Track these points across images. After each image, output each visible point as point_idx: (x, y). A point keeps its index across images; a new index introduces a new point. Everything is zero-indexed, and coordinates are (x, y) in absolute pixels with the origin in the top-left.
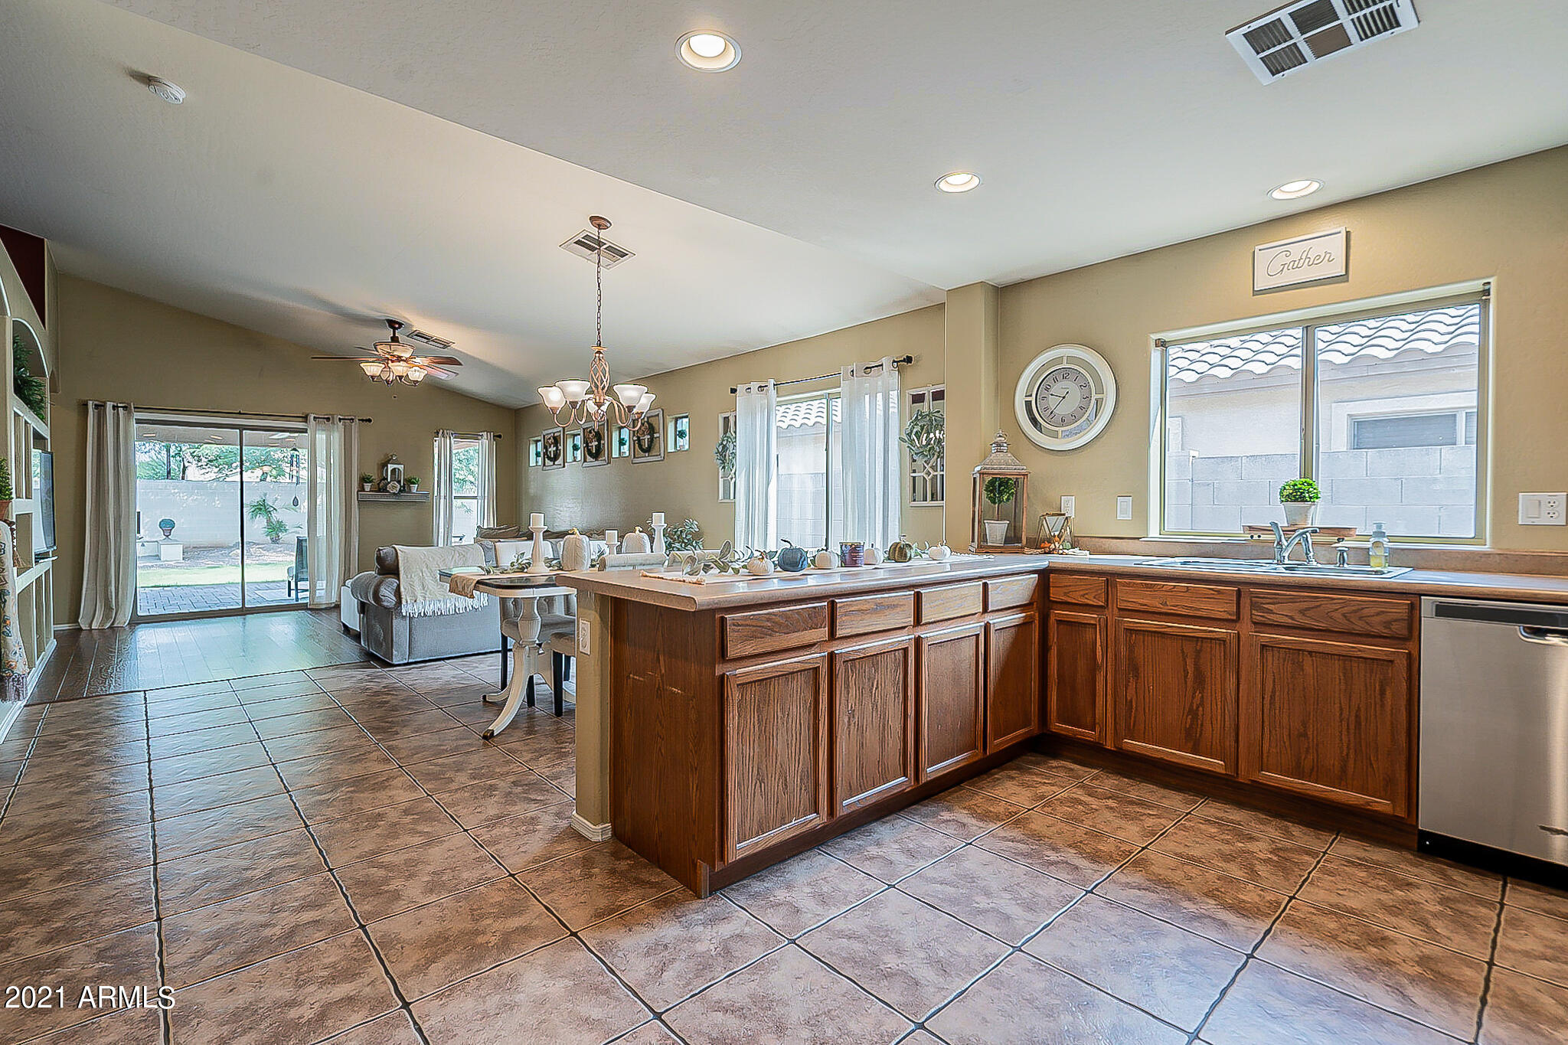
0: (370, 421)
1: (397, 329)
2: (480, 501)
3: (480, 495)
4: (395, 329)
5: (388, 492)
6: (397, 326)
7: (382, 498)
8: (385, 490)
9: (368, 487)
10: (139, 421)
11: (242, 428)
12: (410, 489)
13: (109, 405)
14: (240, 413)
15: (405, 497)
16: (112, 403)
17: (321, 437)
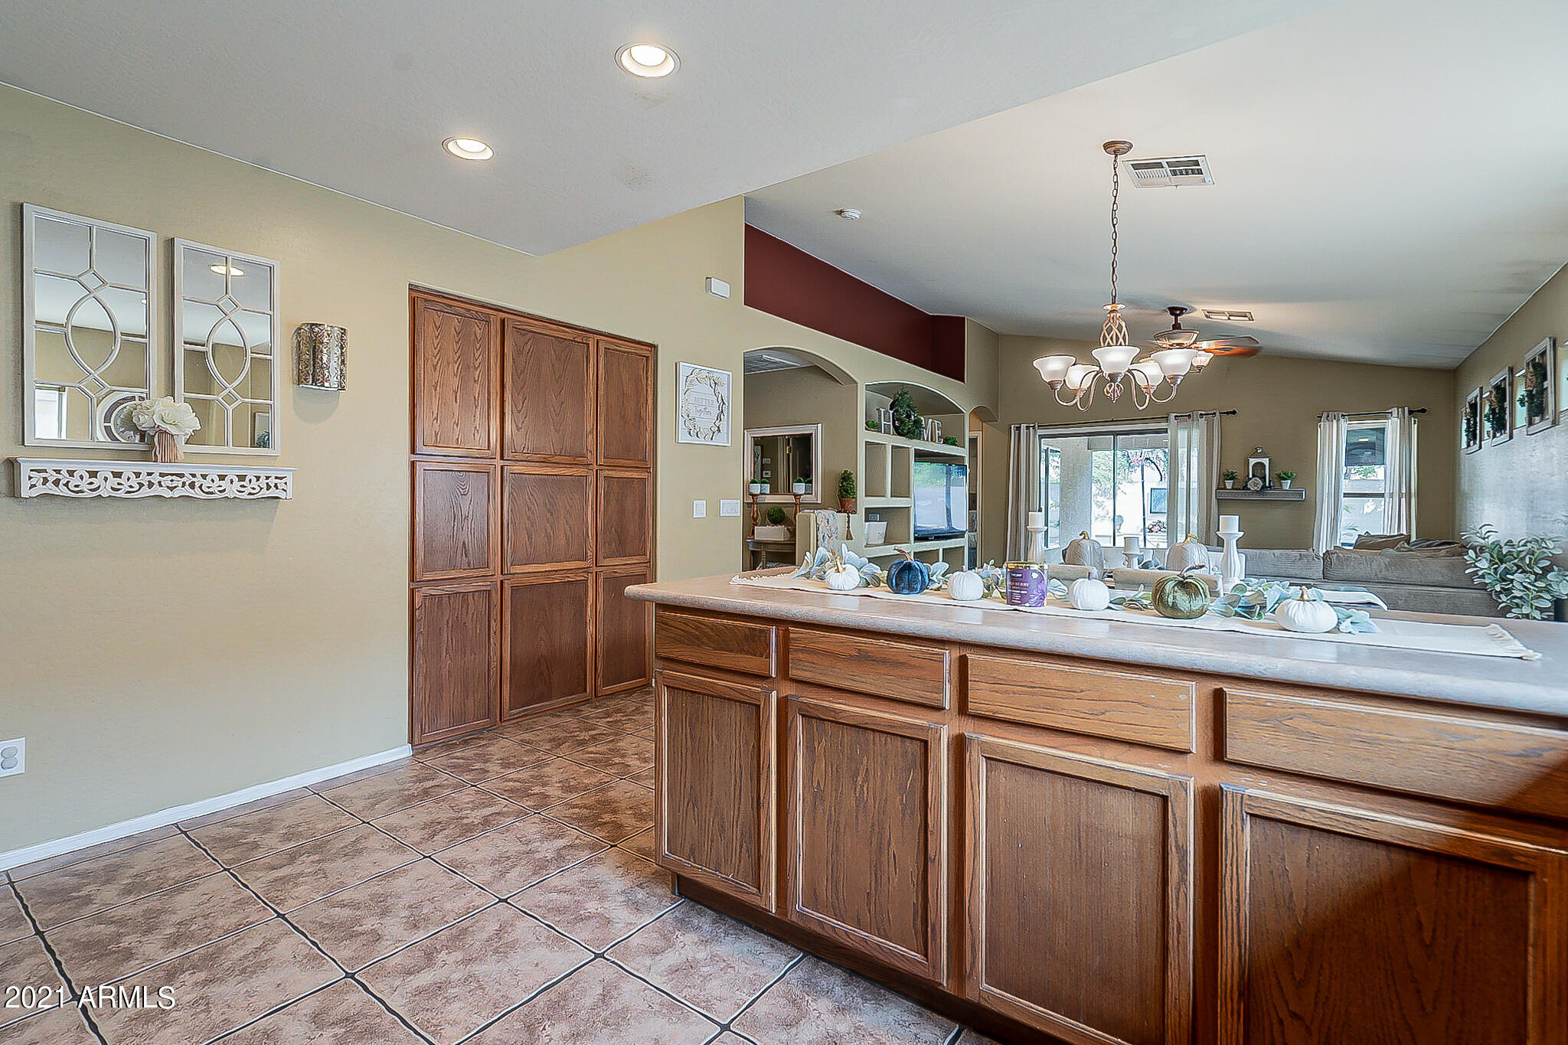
0: (1234, 412)
1: (1179, 315)
2: (1387, 500)
3: (1387, 491)
4: (1176, 316)
5: (1249, 489)
6: (1178, 312)
7: (1241, 495)
8: (1245, 488)
9: (1229, 484)
10: (1041, 437)
11: (1116, 434)
12: (1281, 486)
13: (1023, 426)
14: (1112, 421)
15: (1270, 495)
16: (1025, 425)
17: (1182, 435)
